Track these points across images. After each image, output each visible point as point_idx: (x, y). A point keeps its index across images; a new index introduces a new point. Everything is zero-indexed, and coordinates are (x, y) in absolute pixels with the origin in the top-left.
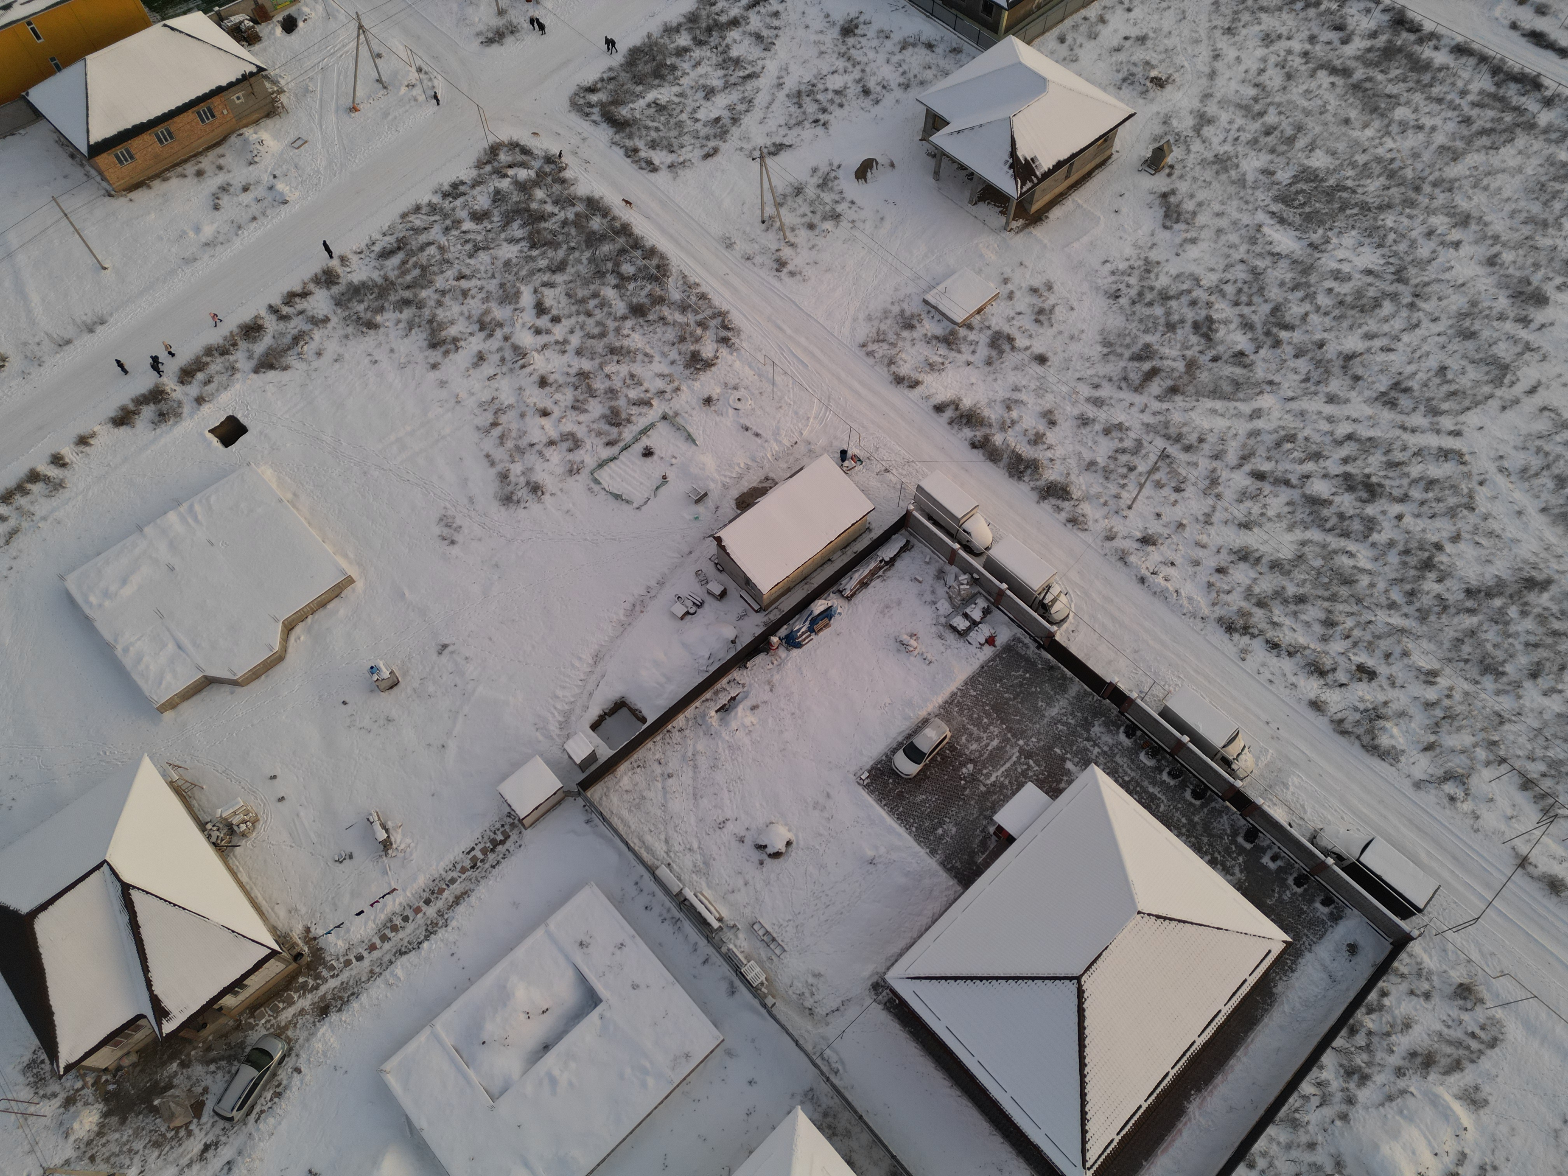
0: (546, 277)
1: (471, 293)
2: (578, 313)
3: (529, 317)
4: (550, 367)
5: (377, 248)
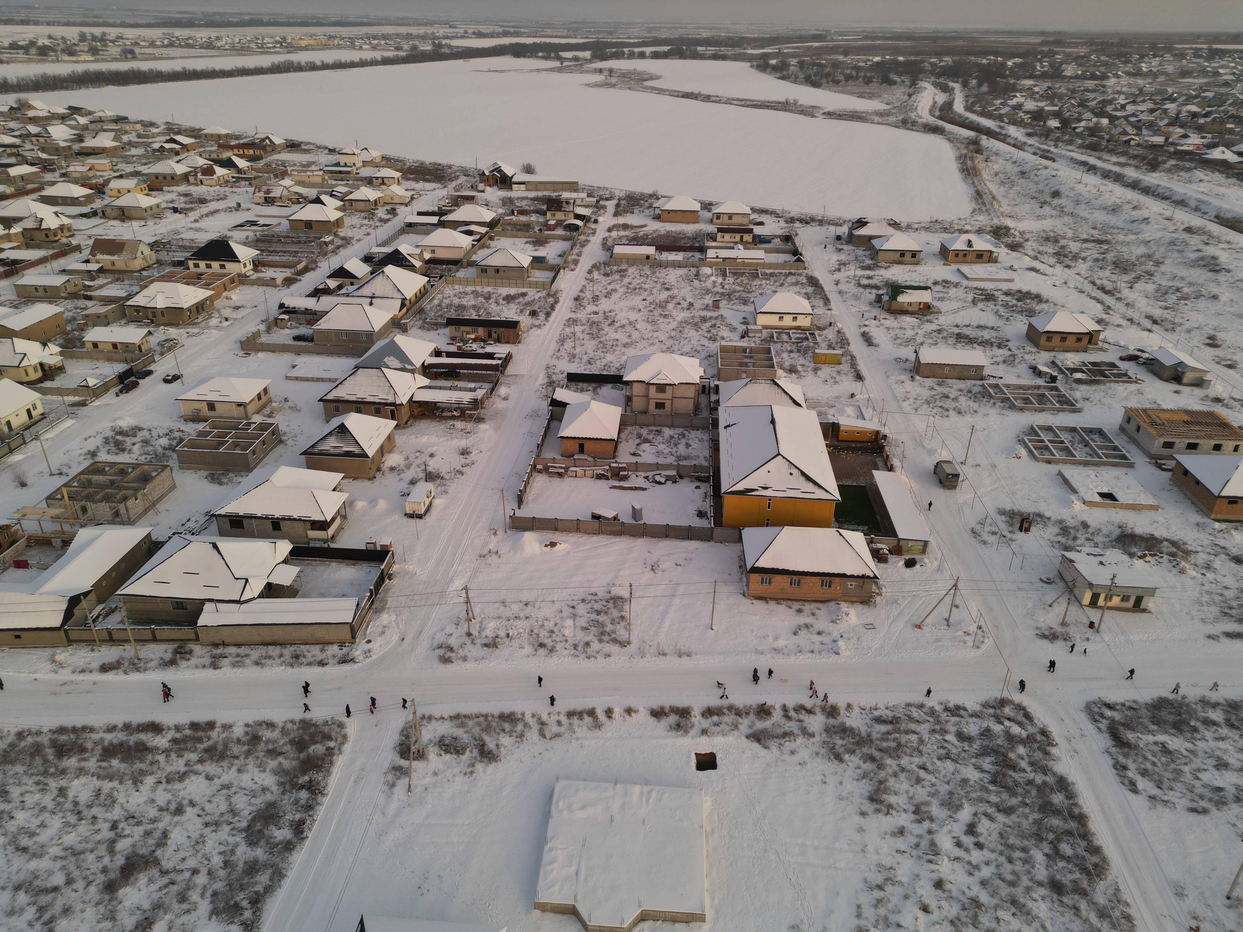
0: (990, 810)
1: (925, 783)
2: (1001, 853)
3: (958, 829)
4: (951, 877)
5: (876, 713)
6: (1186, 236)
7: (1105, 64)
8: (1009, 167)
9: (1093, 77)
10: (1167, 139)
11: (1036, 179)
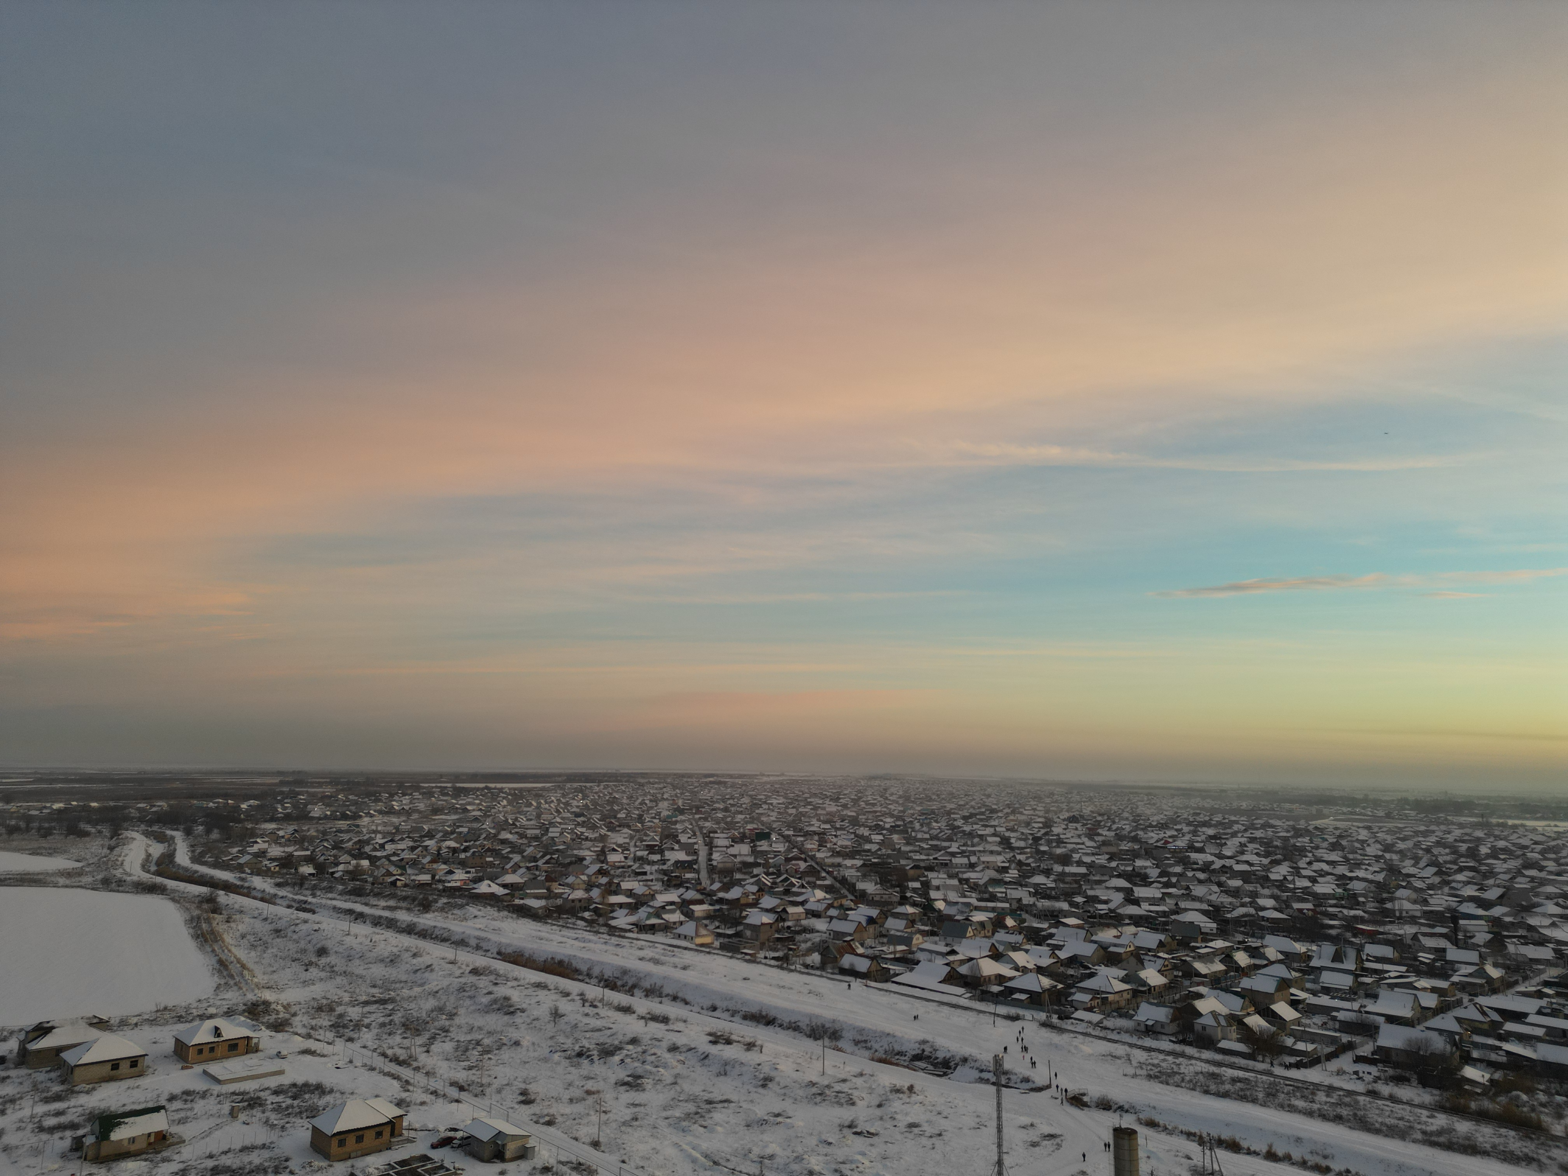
6: (473, 979)
7: (356, 803)
8: (258, 925)
9: (344, 817)
10: (433, 877)
11: (295, 937)
